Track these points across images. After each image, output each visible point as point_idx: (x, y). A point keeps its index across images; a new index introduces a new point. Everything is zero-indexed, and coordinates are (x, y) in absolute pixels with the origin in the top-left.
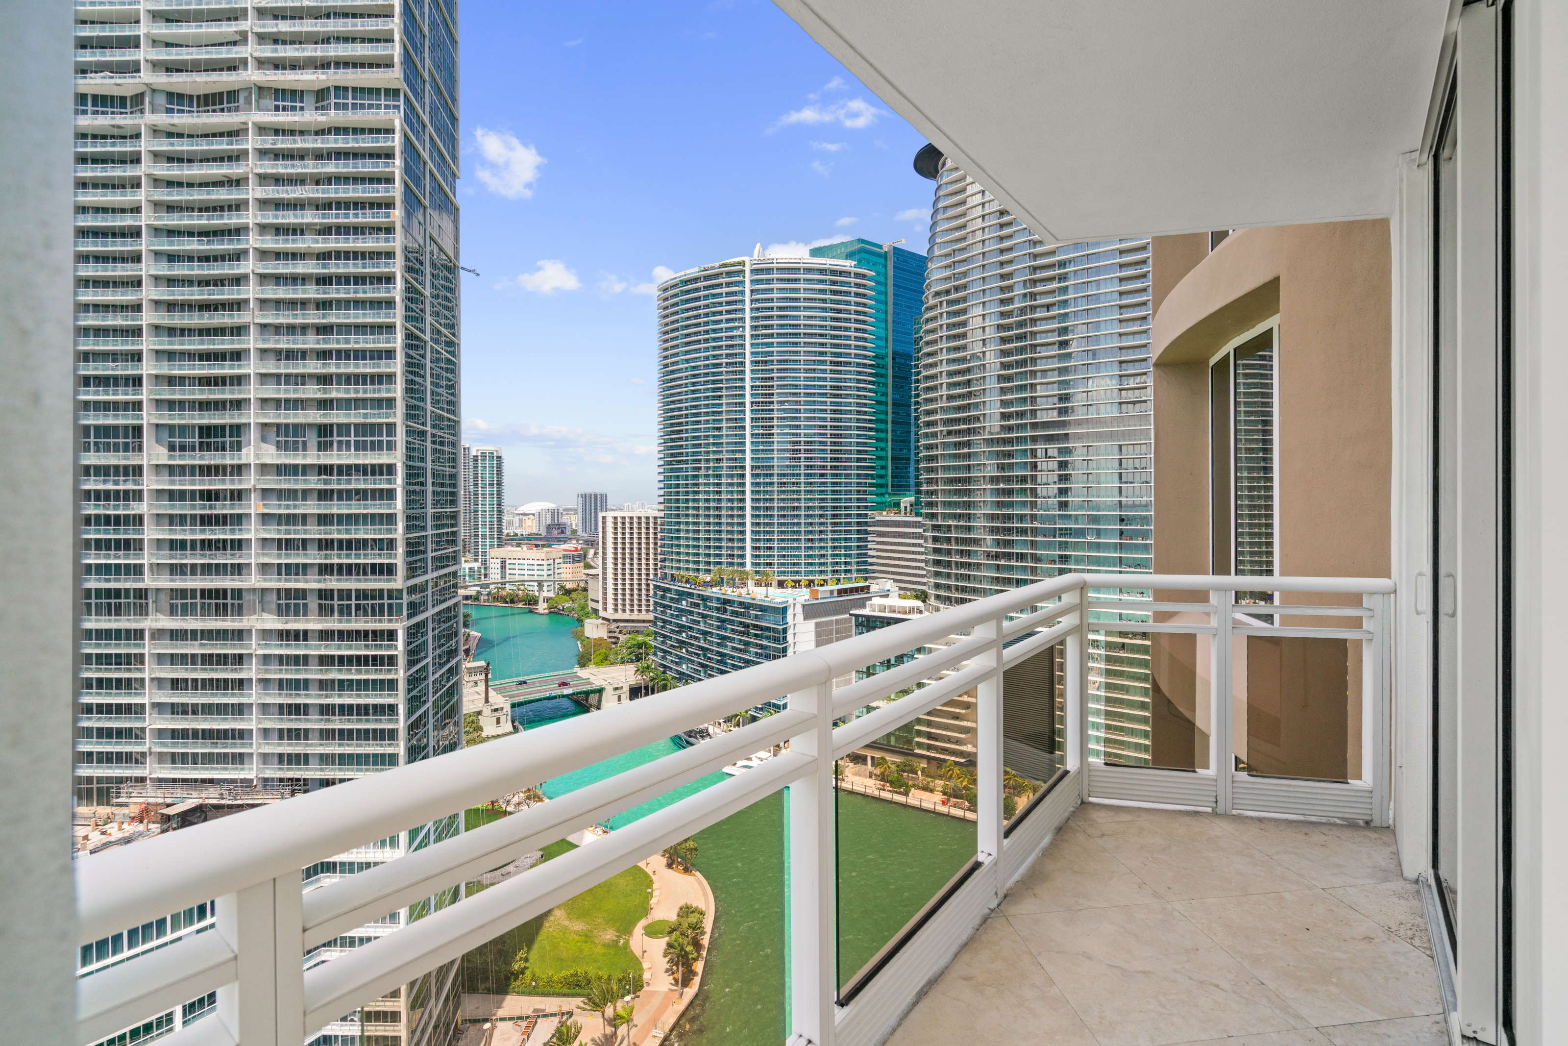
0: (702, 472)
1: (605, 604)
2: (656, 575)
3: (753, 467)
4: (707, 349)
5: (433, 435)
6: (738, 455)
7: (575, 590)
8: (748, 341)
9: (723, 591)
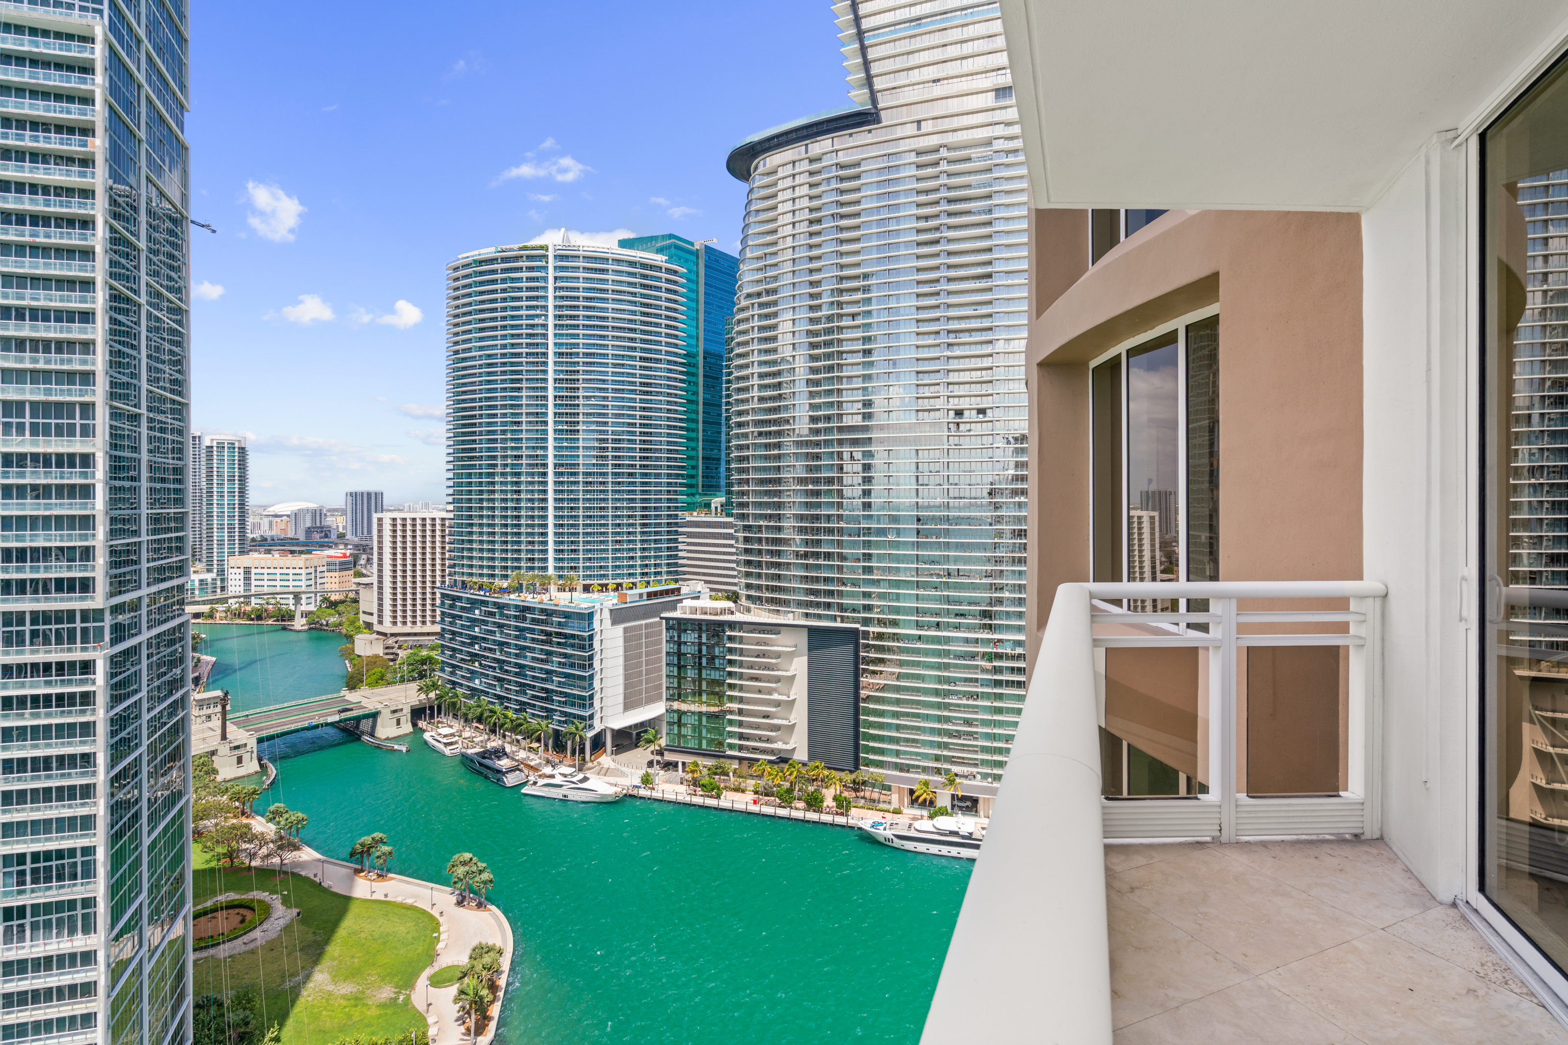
0: (499, 470)
1: (380, 616)
2: (443, 582)
3: (555, 465)
4: (504, 337)
5: (150, 420)
6: (539, 452)
7: (342, 602)
8: (551, 331)
9: (522, 598)
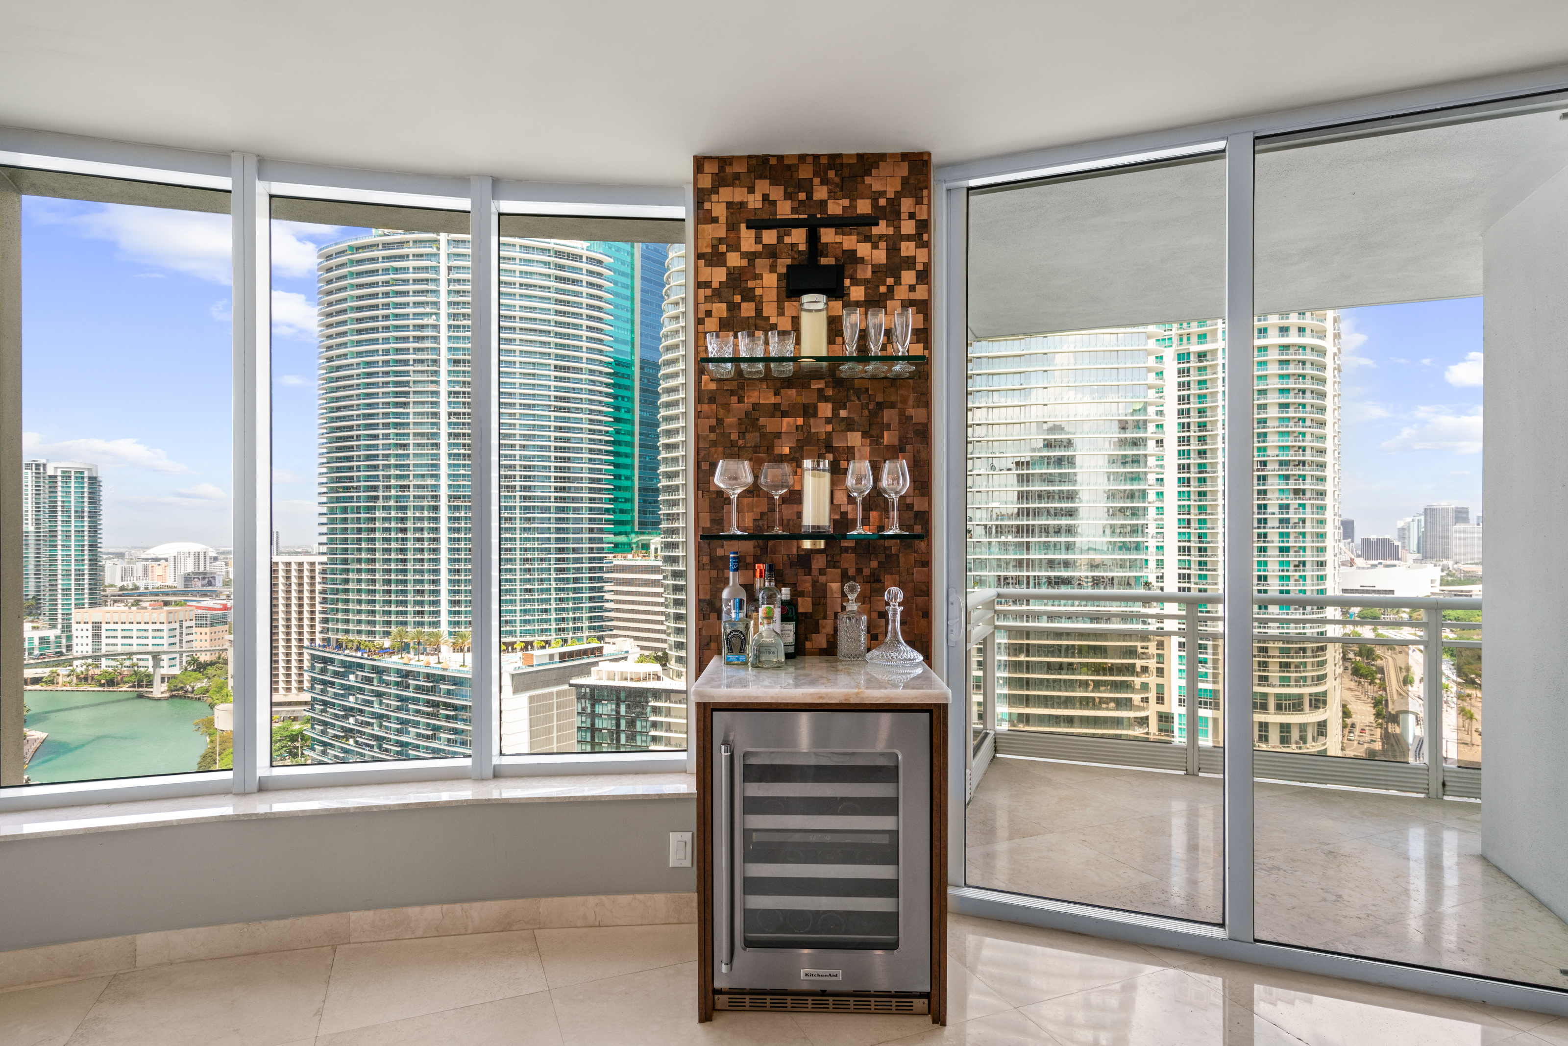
0: (380, 503)
2: (312, 640)
3: (450, 497)
4: (386, 340)
6: (430, 482)
7: (212, 664)
8: (444, 333)
9: (405, 661)
